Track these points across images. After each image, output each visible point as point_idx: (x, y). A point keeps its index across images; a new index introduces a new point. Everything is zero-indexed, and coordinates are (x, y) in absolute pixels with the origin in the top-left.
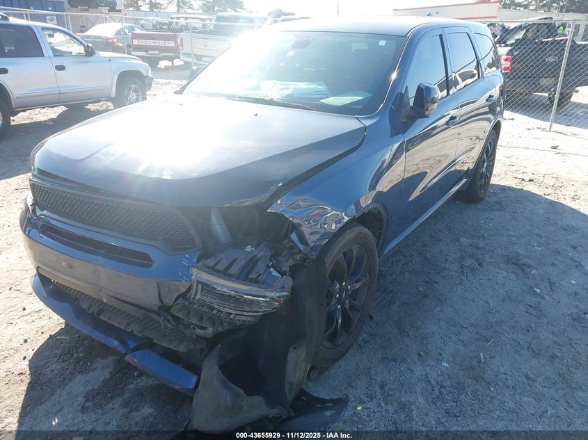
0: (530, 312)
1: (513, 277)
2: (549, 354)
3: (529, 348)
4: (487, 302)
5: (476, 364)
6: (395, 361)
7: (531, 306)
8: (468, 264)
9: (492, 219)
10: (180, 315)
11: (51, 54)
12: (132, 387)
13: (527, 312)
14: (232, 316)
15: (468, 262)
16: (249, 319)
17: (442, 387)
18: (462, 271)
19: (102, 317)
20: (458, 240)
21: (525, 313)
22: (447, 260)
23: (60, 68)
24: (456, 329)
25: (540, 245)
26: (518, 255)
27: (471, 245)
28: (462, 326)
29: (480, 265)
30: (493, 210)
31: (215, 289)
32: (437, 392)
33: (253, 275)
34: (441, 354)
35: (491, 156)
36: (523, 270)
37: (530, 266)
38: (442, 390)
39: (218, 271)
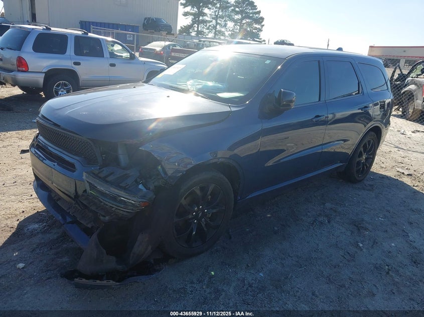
0: (345, 256)
1: (349, 233)
2: (340, 284)
3: (328, 277)
4: (318, 245)
5: (283, 278)
6: (229, 265)
7: (348, 253)
8: (320, 219)
9: (359, 195)
10: (84, 202)
11: (108, 56)
12: (65, 246)
13: (343, 256)
14: (113, 209)
15: (321, 219)
16: (125, 213)
17: (251, 286)
18: (313, 224)
19: (58, 202)
20: (324, 204)
21: (340, 256)
22: (307, 214)
23: (113, 65)
24: (284, 256)
25: (385, 217)
26: (363, 220)
27: (331, 209)
28: (289, 256)
29: (329, 222)
30: (364, 189)
31: (96, 187)
32: (245, 289)
33: (123, 185)
34: (262, 268)
35: (370, 150)
36: (359, 230)
37: (366, 229)
38: (249, 288)
39: (100, 178)
